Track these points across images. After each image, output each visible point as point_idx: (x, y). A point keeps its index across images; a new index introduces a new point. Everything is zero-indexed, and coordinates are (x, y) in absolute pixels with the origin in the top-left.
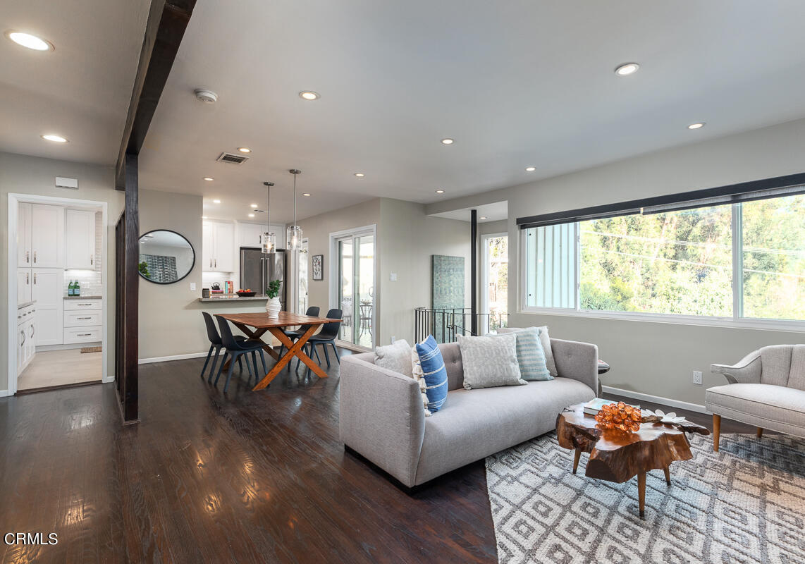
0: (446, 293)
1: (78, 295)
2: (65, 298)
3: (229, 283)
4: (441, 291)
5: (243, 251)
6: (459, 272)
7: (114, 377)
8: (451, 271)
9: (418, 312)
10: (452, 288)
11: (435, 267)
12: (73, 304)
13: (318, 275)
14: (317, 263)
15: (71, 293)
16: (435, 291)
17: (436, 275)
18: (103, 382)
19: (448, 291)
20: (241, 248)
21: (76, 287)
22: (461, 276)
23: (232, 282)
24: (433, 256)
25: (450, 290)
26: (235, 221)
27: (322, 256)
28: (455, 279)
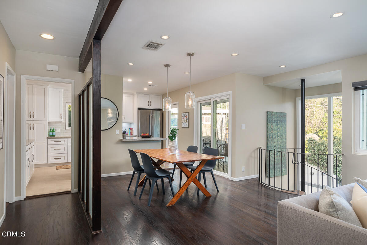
0: (275, 137)
1: (54, 136)
2: (48, 138)
3: (131, 129)
4: (272, 136)
5: (140, 110)
6: (283, 123)
7: (78, 189)
8: (278, 122)
9: (260, 150)
10: (279, 134)
11: (268, 120)
12: (51, 141)
13: (185, 125)
14: (185, 117)
15: (51, 134)
16: (269, 136)
17: (270, 125)
18: (72, 192)
19: (276, 136)
20: (139, 109)
21: (53, 131)
22: (284, 125)
23: (133, 129)
24: (267, 112)
25: (277, 135)
26: (135, 93)
27: (188, 113)
28: (281, 128)
